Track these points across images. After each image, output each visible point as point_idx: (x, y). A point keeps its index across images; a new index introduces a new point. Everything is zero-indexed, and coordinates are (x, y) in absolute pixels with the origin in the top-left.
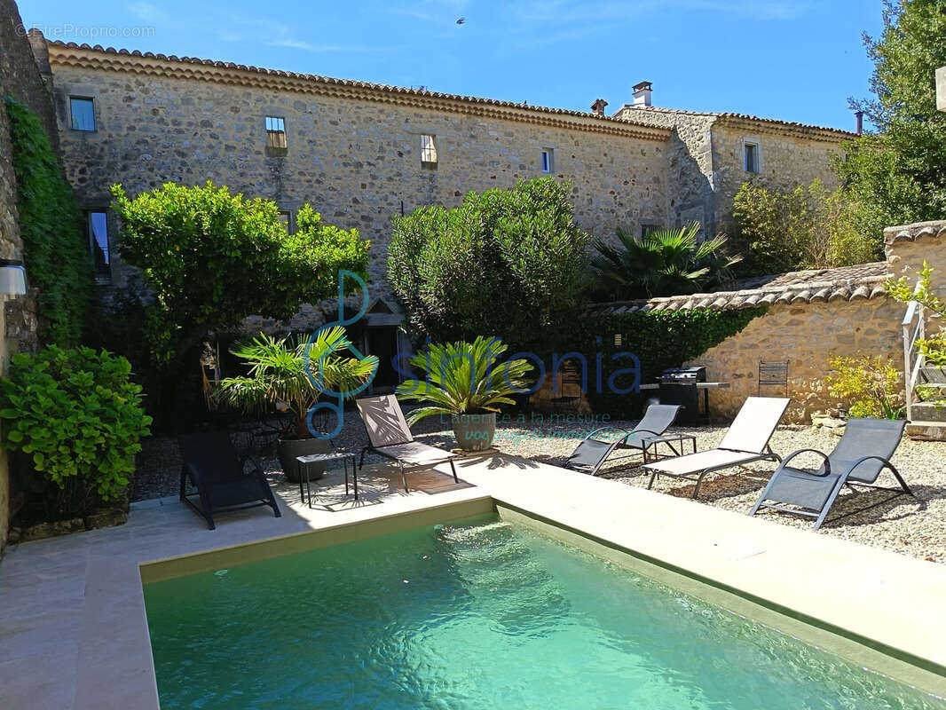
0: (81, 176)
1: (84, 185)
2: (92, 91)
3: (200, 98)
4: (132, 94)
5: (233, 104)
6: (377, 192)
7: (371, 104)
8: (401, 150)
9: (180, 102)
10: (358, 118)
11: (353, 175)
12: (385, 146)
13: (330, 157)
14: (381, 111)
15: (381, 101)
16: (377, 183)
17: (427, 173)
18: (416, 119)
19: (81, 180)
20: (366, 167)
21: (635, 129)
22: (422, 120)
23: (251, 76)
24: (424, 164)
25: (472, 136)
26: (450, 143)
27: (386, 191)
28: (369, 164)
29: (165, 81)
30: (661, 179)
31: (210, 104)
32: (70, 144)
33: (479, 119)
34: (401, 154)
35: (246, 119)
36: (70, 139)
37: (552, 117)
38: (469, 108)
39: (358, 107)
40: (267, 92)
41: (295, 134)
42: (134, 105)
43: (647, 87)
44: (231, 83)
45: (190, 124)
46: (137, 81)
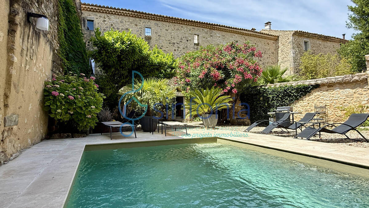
0: (88, 44)
1: (89, 46)
2: (93, 18)
3: (126, 21)
4: (105, 19)
5: (136, 23)
6: (179, 52)
7: (179, 25)
8: (188, 39)
9: (119, 22)
10: (174, 29)
11: (172, 47)
12: (183, 38)
13: (165, 41)
14: (182, 27)
15: (182, 24)
16: (180, 49)
17: (196, 47)
18: (193, 30)
19: (88, 45)
20: (176, 44)
21: (266, 36)
22: (195, 30)
23: (142, 15)
24: (195, 44)
25: (211, 36)
26: (204, 38)
27: (182, 52)
28: (177, 43)
29: (115, 16)
30: (274, 52)
31: (129, 23)
32: (86, 34)
33: (214, 31)
34: (187, 41)
35: (139, 28)
36: (86, 33)
37: (238, 31)
38: (210, 27)
39: (175, 25)
40: (146, 20)
41: (155, 33)
42: (106, 23)
43: (270, 24)
44: (135, 17)
45: (122, 29)
46: (107, 16)
